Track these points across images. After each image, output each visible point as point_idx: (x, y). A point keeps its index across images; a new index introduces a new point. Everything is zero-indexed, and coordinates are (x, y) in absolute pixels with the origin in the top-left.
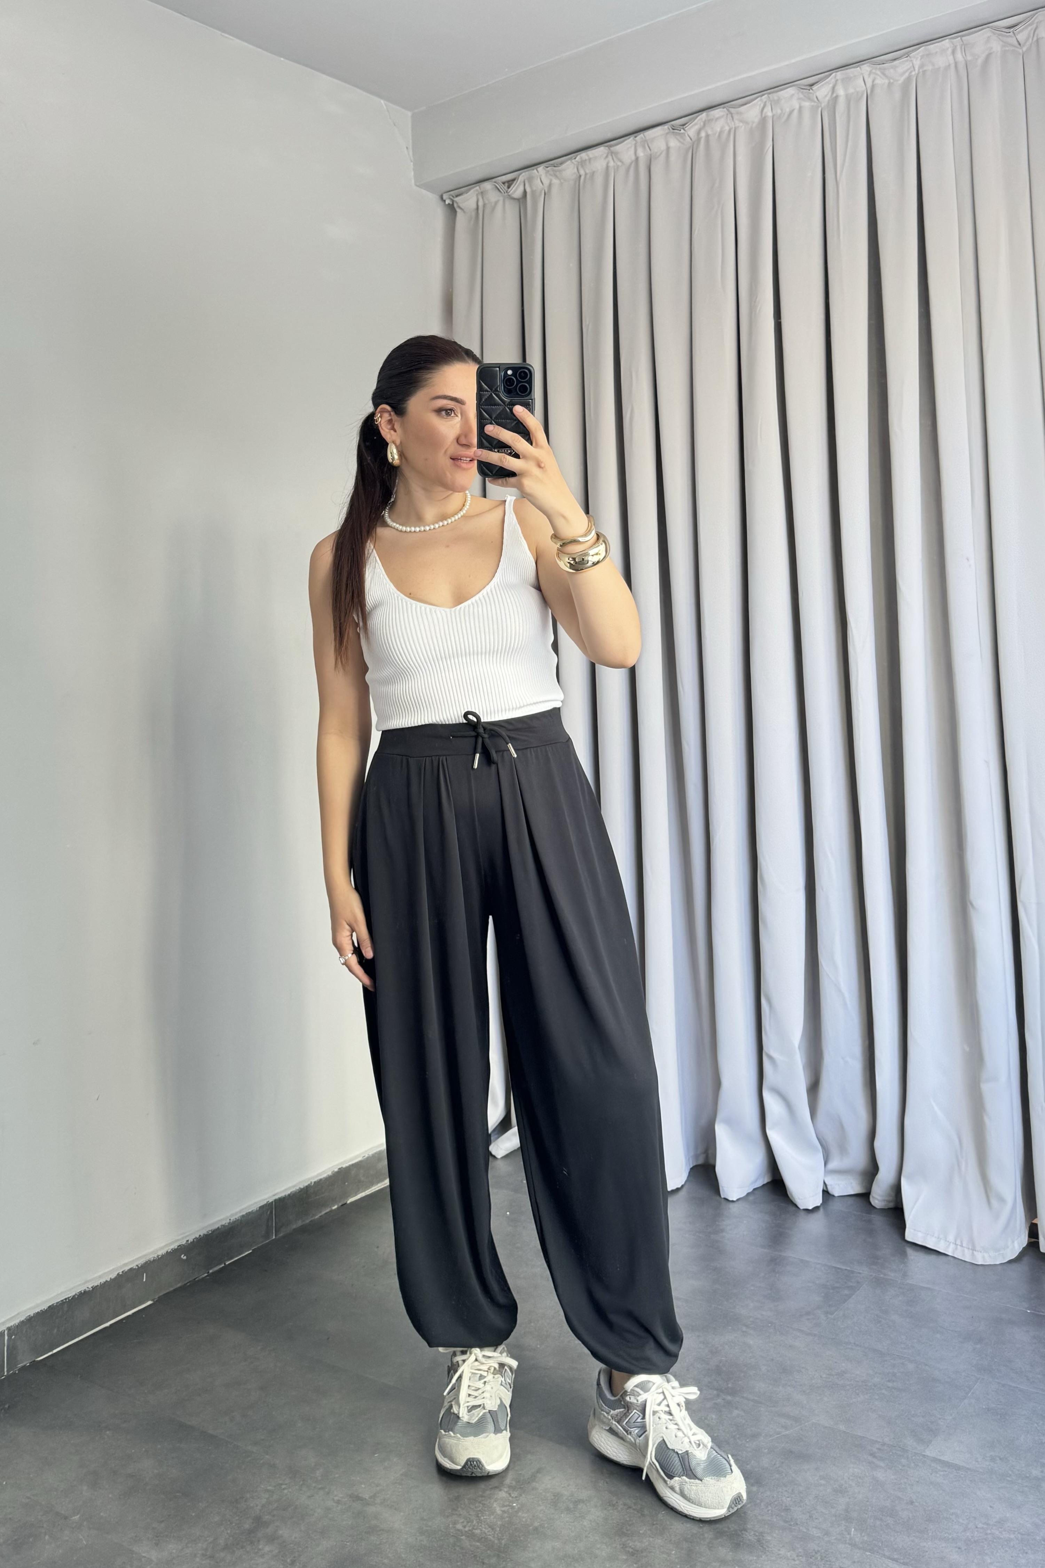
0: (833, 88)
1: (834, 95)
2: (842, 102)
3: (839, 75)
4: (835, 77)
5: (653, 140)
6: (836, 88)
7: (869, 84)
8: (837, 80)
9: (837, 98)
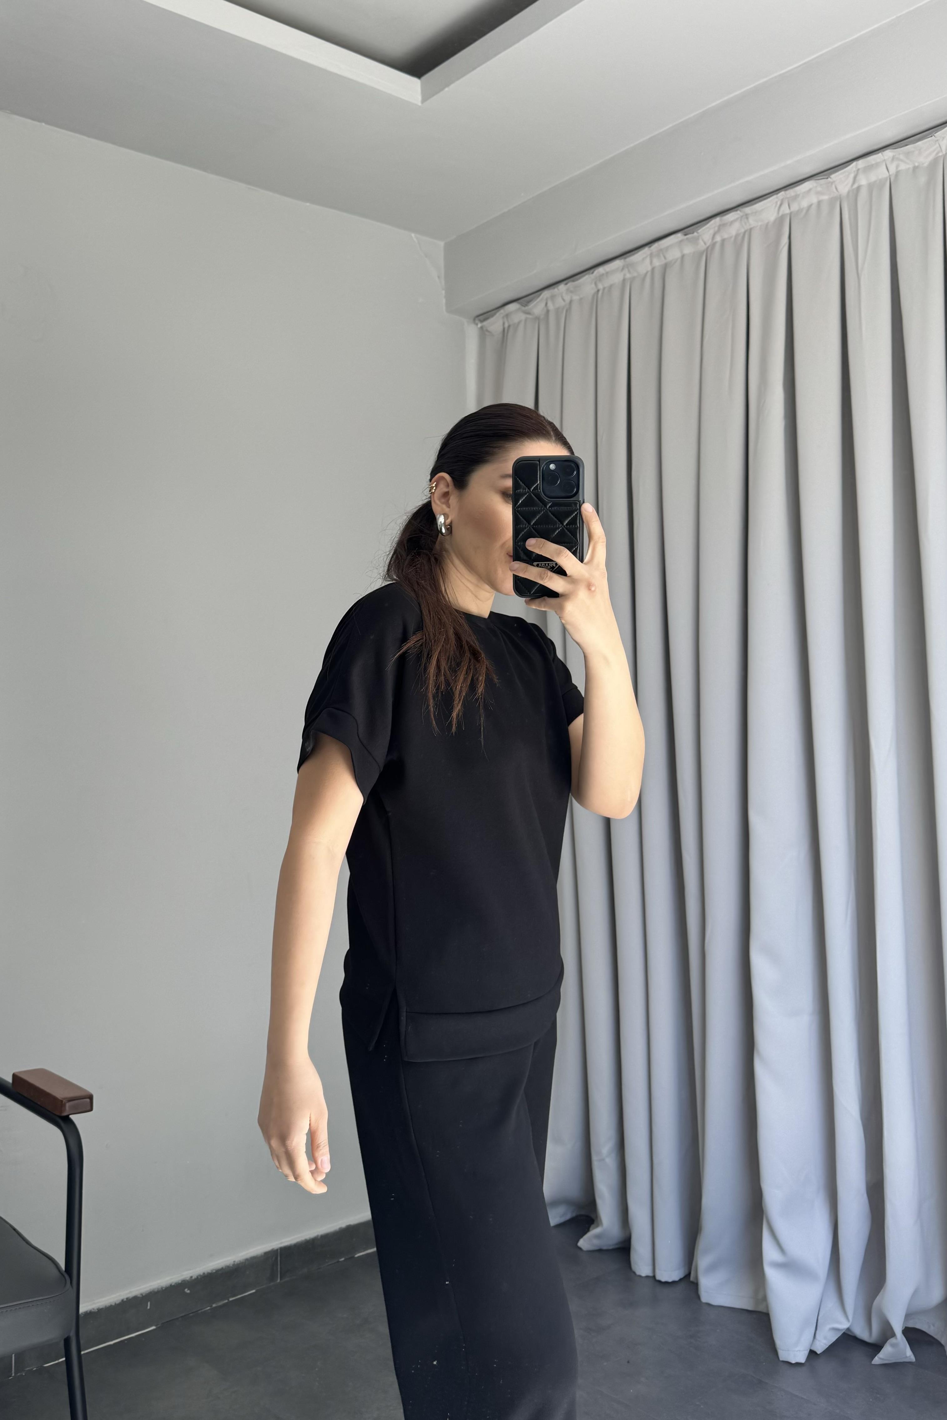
0: (855, 178)
1: (856, 186)
2: (864, 194)
3: (861, 163)
4: (857, 165)
5: (667, 248)
6: (858, 178)
7: (891, 173)
8: (858, 170)
9: (859, 188)
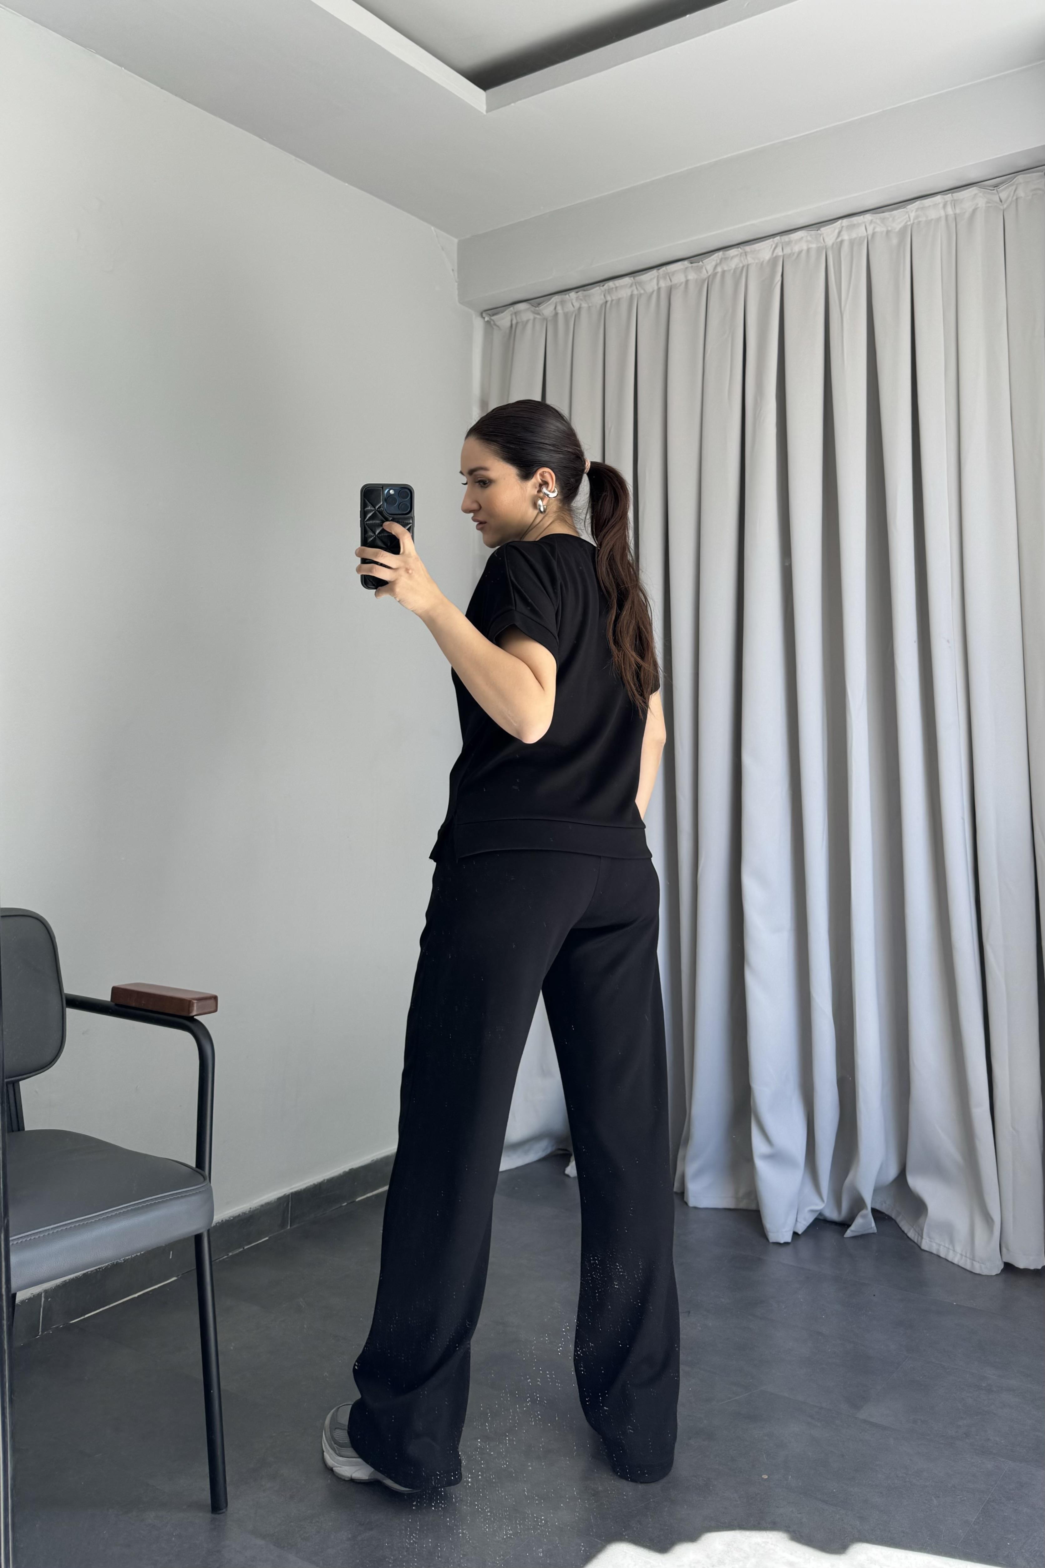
0: (839, 233)
1: (839, 239)
2: (846, 246)
3: (845, 222)
4: (841, 223)
5: (674, 273)
6: (842, 233)
7: (870, 231)
8: (842, 227)
9: (842, 242)
